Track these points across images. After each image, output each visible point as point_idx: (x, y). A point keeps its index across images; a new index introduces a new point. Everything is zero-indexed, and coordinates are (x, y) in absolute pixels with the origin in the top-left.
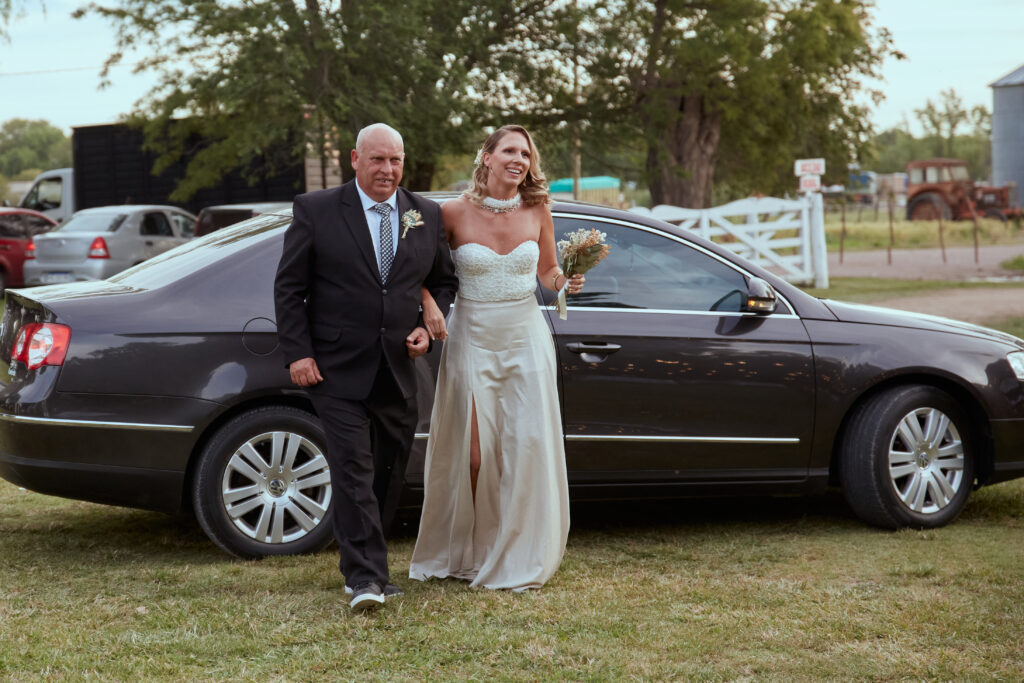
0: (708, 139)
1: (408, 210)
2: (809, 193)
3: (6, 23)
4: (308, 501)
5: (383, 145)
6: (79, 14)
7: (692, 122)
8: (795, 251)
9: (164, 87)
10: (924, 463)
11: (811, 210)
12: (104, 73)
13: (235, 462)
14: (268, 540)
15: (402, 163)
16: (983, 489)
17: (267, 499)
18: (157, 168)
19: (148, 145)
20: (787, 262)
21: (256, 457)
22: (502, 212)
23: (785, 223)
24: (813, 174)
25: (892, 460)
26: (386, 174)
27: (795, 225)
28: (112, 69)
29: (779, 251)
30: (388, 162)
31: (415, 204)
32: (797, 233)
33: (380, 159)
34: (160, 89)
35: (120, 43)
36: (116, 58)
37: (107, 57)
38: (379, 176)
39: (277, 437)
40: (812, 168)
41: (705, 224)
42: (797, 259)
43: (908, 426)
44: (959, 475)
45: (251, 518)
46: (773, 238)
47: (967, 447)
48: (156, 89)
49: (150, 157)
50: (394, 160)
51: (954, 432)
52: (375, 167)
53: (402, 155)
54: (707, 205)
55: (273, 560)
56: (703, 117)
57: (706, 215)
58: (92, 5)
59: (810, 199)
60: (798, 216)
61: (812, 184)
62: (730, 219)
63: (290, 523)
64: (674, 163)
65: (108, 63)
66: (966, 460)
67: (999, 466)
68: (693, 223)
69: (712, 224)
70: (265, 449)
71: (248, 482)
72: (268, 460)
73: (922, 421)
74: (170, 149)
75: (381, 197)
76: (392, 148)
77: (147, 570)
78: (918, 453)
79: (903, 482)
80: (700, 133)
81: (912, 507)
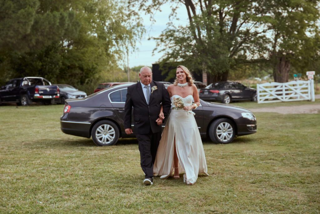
0: (287, 67)
1: (153, 86)
2: (310, 79)
3: (141, 40)
4: (111, 137)
5: (146, 73)
6: (149, 39)
7: (283, 63)
8: (307, 93)
9: (165, 55)
10: (224, 132)
11: (311, 83)
12: (153, 52)
13: (98, 130)
14: (104, 143)
15: (151, 77)
16: (238, 137)
17: (103, 136)
18: (162, 74)
19: (160, 69)
20: (304, 95)
21: (102, 129)
22: (183, 87)
23: (304, 86)
24: (311, 75)
25: (217, 132)
26: (147, 80)
27: (306, 87)
28: (155, 51)
29: (303, 93)
30: (148, 77)
31: (156, 84)
32: (307, 88)
33: (146, 76)
34: (164, 56)
35: (157, 46)
36: (156, 49)
37: (154, 49)
38: (146, 80)
39: (105, 125)
40: (311, 73)
41: (284, 86)
42: (307, 94)
43: (221, 125)
44: (232, 135)
45: (101, 139)
46: (301, 90)
47: (233, 129)
48: (163, 56)
49: (161, 71)
50: (149, 76)
51: (231, 127)
52: (145, 79)
53: (151, 74)
54: (287, 81)
55: (104, 146)
56: (286, 62)
57: (284, 84)
58: (152, 37)
59: (310, 81)
60: (307, 84)
61: (311, 77)
62: (290, 85)
63: (108, 140)
64: (279, 72)
65: (154, 50)
66: (233, 132)
67: (239, 133)
68: (280, 86)
69: (286, 86)
70: (103, 127)
71: (100, 133)
72: (104, 129)
73: (224, 125)
74: (165, 70)
75: (146, 85)
76: (149, 73)
77: (79, 147)
78: (223, 130)
79: (220, 135)
80: (285, 65)
81: (221, 140)
